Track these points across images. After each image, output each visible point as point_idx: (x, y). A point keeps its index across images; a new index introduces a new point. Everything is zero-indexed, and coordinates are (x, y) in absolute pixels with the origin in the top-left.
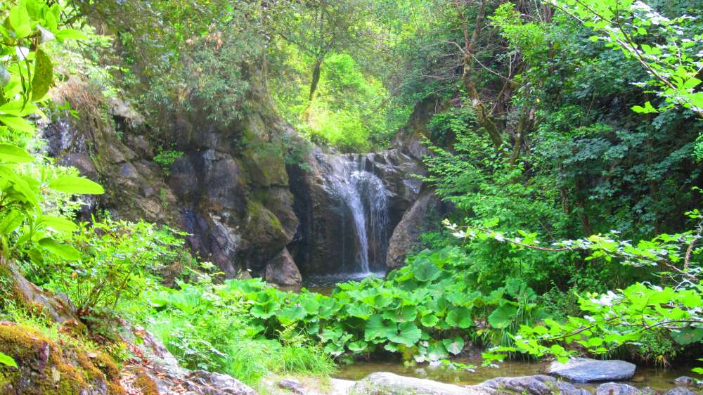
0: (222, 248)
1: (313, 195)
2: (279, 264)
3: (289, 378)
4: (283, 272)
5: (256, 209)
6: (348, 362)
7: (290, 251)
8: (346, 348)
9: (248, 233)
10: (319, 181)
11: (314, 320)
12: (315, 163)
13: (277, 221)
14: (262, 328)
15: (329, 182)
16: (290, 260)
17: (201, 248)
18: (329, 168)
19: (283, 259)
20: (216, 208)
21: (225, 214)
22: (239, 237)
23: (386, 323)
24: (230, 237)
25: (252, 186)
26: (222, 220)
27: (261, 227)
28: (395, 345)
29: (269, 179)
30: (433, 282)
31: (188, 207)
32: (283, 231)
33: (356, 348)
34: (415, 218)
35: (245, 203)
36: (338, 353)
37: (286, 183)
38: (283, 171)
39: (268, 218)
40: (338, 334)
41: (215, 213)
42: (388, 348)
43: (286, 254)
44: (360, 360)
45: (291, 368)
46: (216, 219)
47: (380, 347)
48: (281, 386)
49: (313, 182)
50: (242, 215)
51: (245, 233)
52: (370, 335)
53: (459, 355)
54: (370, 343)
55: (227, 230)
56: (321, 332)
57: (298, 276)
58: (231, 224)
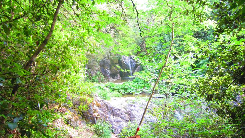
0: (108, 74)
1: (123, 64)
2: (117, 76)
3: (115, 98)
4: (118, 77)
5: (113, 67)
6: (125, 94)
7: (119, 74)
8: (125, 92)
9: (112, 71)
10: (124, 62)
11: (120, 88)
12: (123, 58)
13: (117, 69)
14: (112, 90)
15: (125, 62)
16: (119, 75)
17: (104, 74)
18: (125, 59)
19: (118, 75)
20: (107, 67)
21: (108, 68)
22: (110, 72)
23: (130, 89)
24: (109, 72)
25: (112, 64)
26: (108, 69)
27: (114, 70)
28: (132, 92)
29: (115, 63)
30: (139, 81)
31: (102, 67)
32: (117, 71)
33: (126, 92)
34: (138, 69)
35: (111, 66)
36: (123, 93)
37: (118, 63)
38: (117, 61)
39: (115, 69)
40: (124, 90)
41: (106, 68)
42: (131, 92)
43: (118, 74)
44: (127, 94)
45: (116, 96)
46: (107, 69)
47: (129, 92)
48: (114, 99)
49: (123, 62)
50: (111, 68)
51: (111, 71)
52: (128, 91)
53: (141, 93)
54: (128, 92)
55: (108, 71)
56: (121, 90)
57: (120, 78)
58: (109, 70)
